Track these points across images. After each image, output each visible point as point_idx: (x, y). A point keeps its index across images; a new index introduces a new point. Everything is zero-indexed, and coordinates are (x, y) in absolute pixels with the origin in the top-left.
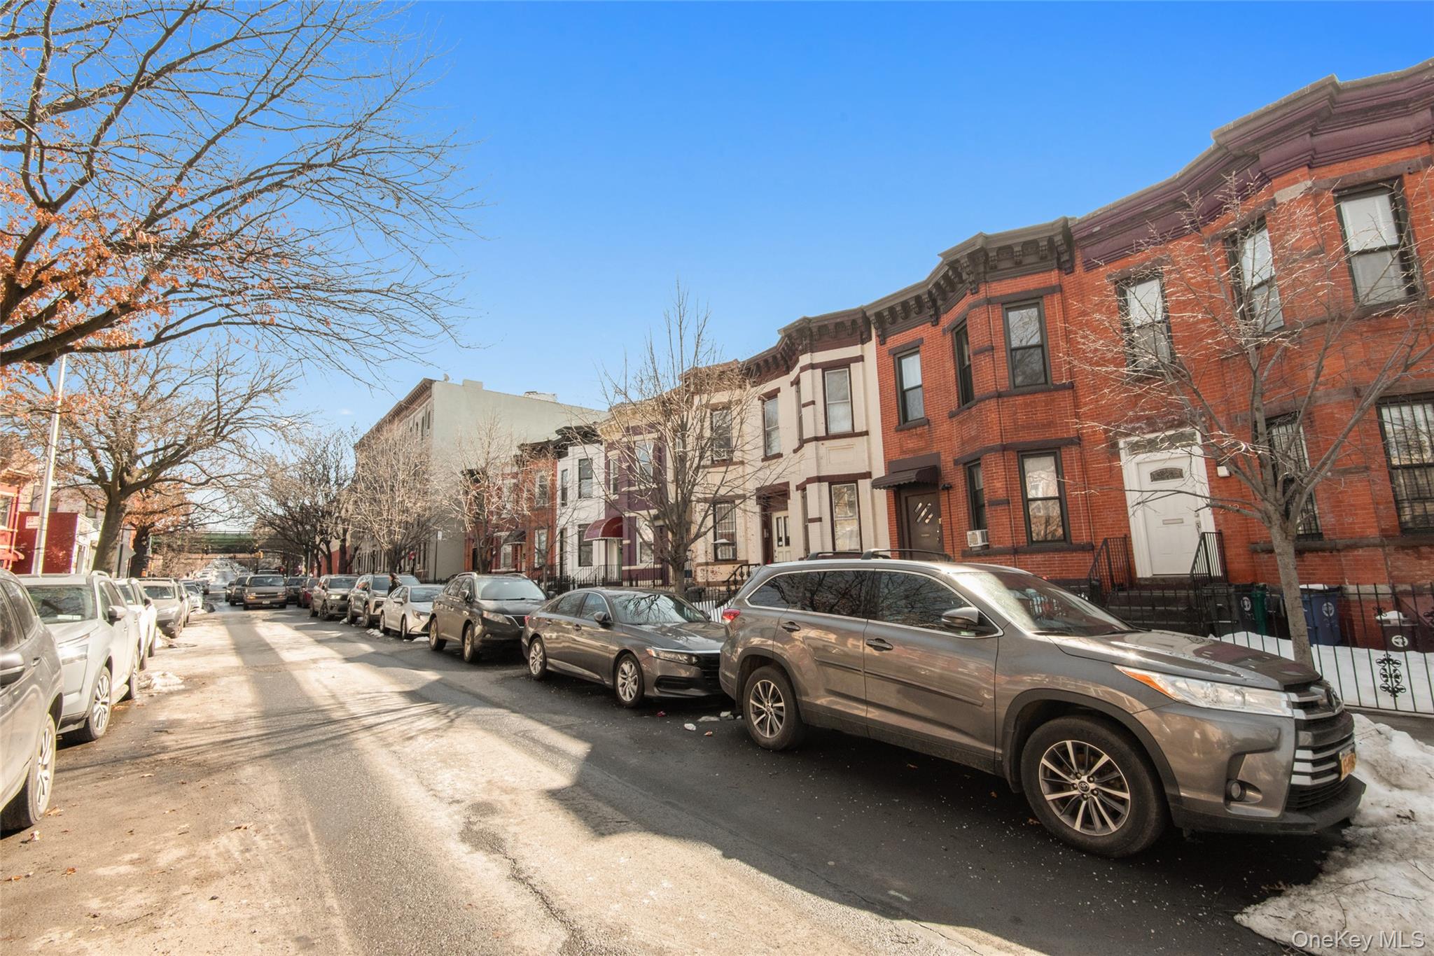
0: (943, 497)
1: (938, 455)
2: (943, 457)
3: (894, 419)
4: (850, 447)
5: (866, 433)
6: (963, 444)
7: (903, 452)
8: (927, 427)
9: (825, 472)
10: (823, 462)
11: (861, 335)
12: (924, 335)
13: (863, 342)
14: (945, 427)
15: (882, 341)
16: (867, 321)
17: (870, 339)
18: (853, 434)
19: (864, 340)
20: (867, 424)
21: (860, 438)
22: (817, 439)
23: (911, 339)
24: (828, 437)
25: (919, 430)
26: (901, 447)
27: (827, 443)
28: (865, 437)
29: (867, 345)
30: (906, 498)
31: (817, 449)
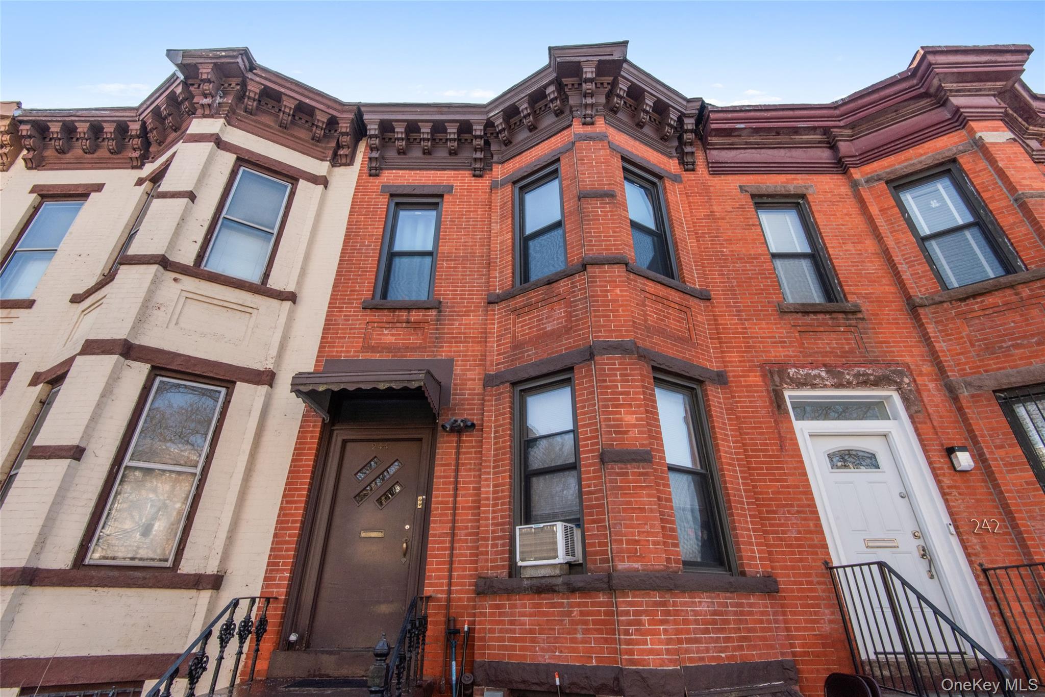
0: (445, 449)
1: (449, 363)
2: (457, 370)
3: (365, 288)
4: (246, 310)
5: (291, 297)
6: (515, 348)
7: (368, 348)
8: (434, 313)
9: (152, 338)
10: (159, 317)
11: (339, 146)
12: (456, 184)
13: (336, 161)
14: (474, 319)
15: (374, 169)
16: (360, 130)
17: (351, 163)
18: (261, 289)
19: (338, 159)
20: (300, 283)
21: (275, 303)
22: (164, 262)
23: (430, 183)
24: (196, 271)
25: (415, 316)
26: (366, 338)
27: (189, 283)
28: (287, 304)
29: (340, 171)
30: (345, 442)
31: (155, 282)
